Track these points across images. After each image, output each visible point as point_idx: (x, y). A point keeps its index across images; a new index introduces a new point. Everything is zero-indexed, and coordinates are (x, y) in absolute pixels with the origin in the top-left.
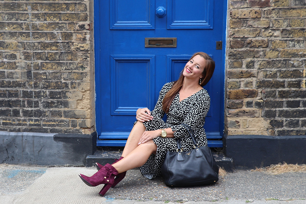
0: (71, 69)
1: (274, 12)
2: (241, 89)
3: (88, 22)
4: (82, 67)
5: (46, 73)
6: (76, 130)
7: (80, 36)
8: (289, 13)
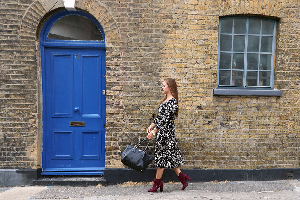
0: (28, 136)
1: (125, 111)
2: (111, 146)
3: (37, 113)
4: (34, 135)
5: (14, 138)
6: (29, 167)
7: (33, 120)
8: (132, 112)
